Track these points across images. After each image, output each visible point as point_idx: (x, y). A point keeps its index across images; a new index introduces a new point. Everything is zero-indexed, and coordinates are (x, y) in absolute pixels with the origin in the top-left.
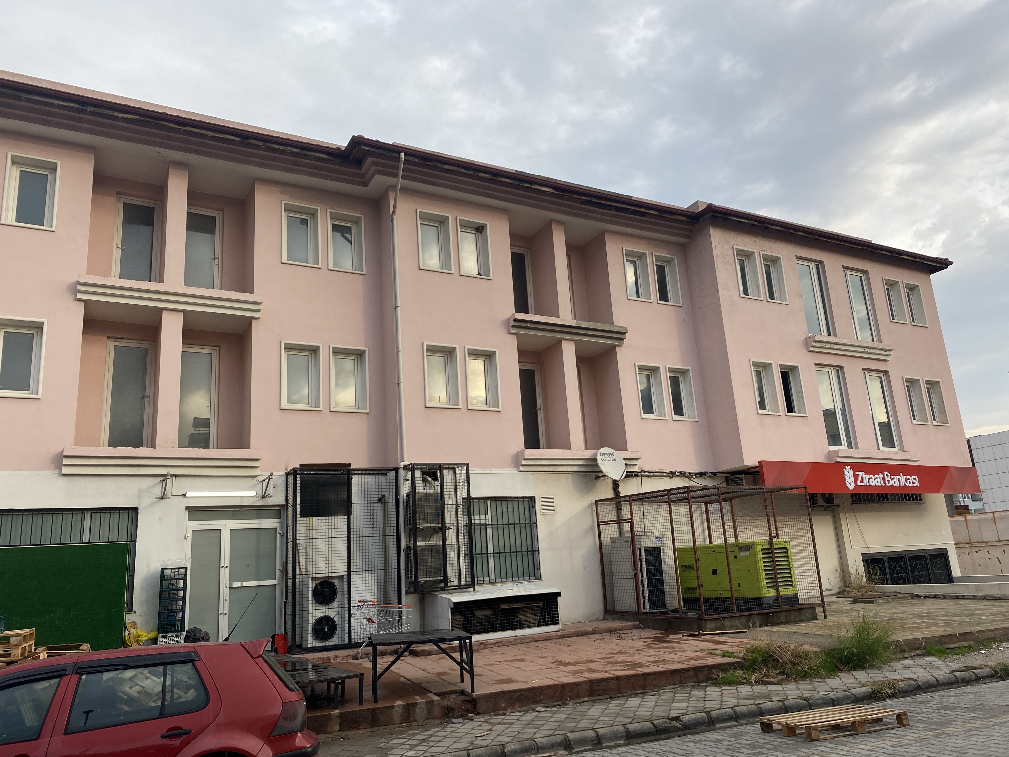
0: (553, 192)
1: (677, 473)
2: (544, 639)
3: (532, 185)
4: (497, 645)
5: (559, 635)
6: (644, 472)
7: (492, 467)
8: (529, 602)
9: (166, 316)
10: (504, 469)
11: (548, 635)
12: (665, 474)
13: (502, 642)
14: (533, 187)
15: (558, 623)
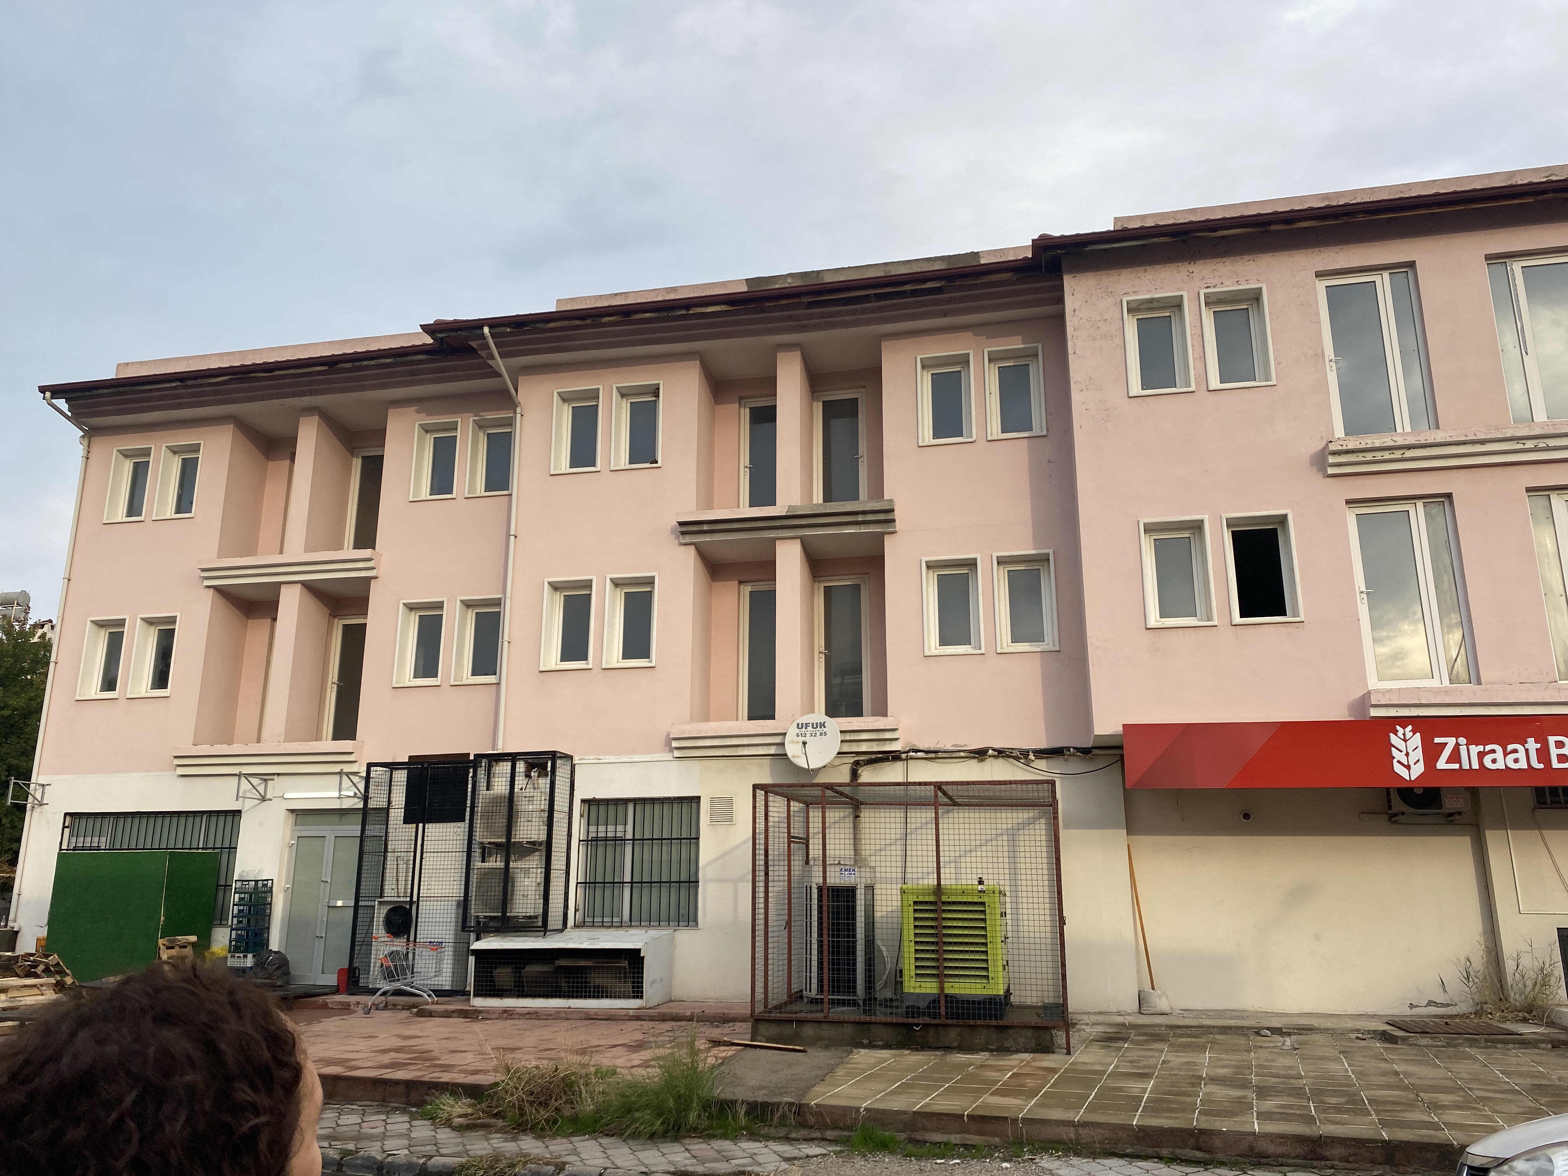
0: (727, 309)
1: (990, 752)
2: (604, 1017)
3: (689, 310)
4: (527, 1016)
5: (631, 1014)
6: (917, 751)
7: (633, 752)
8: (606, 960)
9: (285, 591)
10: (651, 755)
11: (613, 1012)
12: (962, 754)
13: (536, 1012)
14: (691, 312)
15: (642, 997)
